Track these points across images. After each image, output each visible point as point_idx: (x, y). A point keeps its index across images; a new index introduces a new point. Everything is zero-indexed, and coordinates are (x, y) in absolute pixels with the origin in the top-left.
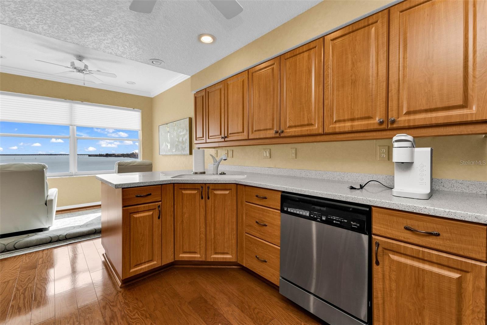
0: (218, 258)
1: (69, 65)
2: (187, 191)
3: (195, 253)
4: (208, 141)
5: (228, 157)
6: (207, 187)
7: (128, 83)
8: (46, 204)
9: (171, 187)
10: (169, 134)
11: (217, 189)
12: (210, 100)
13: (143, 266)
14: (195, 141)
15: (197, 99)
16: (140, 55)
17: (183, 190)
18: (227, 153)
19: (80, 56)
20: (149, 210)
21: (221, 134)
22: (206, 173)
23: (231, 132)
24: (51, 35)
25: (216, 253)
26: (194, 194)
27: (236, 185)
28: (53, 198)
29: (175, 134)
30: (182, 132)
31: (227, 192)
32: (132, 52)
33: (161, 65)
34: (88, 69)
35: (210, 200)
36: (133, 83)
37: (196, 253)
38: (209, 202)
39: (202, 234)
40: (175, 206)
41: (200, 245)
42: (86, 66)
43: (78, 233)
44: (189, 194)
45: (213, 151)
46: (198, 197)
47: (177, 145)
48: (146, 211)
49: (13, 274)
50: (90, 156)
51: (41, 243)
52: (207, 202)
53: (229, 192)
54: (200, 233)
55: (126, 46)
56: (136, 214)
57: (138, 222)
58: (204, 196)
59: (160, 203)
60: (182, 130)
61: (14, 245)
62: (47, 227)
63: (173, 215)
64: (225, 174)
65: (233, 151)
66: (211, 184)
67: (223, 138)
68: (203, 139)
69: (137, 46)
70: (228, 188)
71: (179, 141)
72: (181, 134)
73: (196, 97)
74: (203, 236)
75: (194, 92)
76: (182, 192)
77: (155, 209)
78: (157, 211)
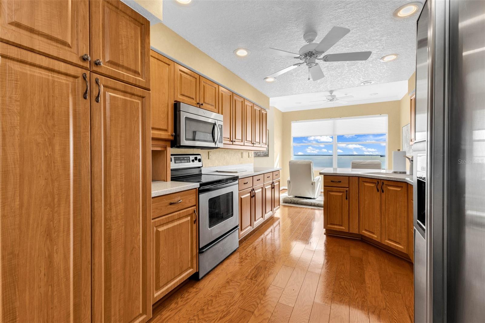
0: (391, 244)
2: (367, 183)
3: (373, 233)
6: (382, 182)
8: (312, 184)
9: (357, 179)
11: (390, 185)
13: (336, 227)
17: (365, 182)
20: (340, 192)
25: (389, 240)
26: (372, 187)
27: (406, 184)
28: (316, 182)
31: (399, 189)
34: (335, 97)
35: (385, 194)
38: (383, 195)
39: (378, 220)
40: (360, 194)
41: (377, 228)
44: (369, 186)
46: (375, 189)
48: (338, 192)
52: (381, 194)
54: (376, 218)
56: (331, 192)
57: (332, 197)
58: (379, 189)
59: (348, 189)
62: (313, 198)
63: (358, 199)
66: (385, 181)
70: (399, 186)
73: (411, 100)
74: (379, 222)
75: (410, 95)
76: (364, 185)
77: (344, 192)
78: (345, 194)
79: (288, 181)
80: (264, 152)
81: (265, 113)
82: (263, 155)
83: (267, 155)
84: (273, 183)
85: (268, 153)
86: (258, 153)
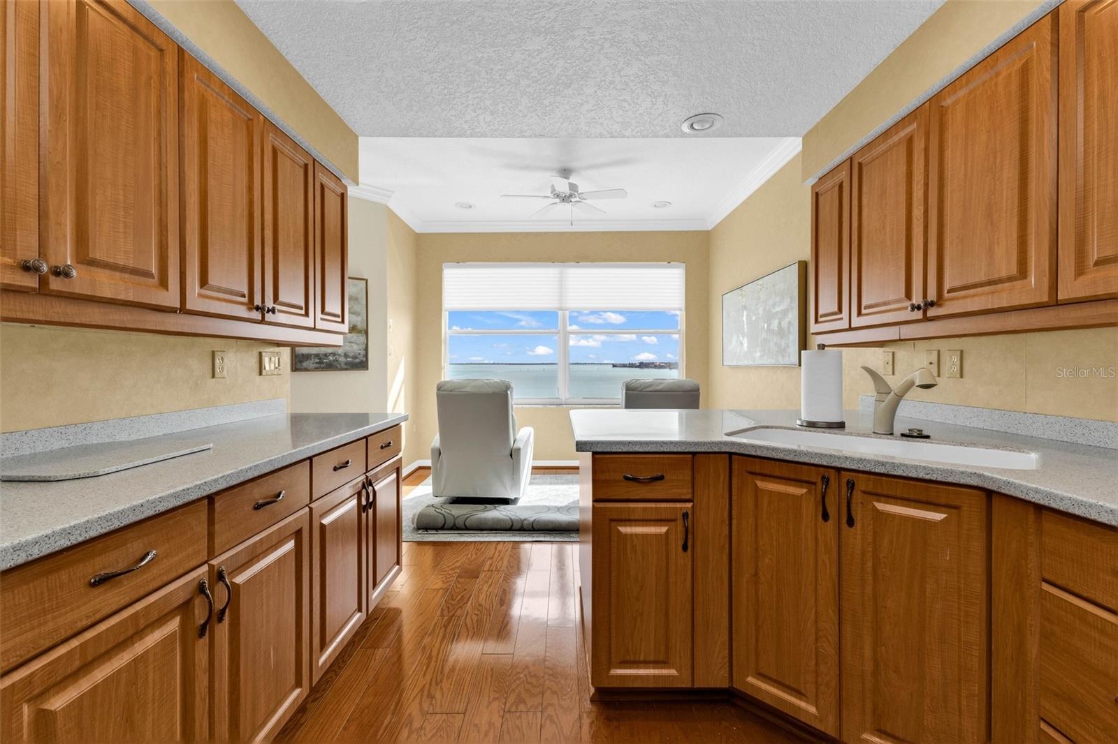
1: (549, 194)
2: (769, 482)
3: (800, 693)
4: (856, 322)
5: (939, 376)
6: (845, 481)
7: (655, 206)
8: (511, 455)
9: (722, 464)
10: (745, 313)
11: (888, 497)
12: (865, 189)
13: (642, 672)
14: (813, 327)
15: (821, 198)
16: (660, 115)
17: (759, 477)
18: (935, 360)
19: (565, 170)
20: (658, 521)
21: (908, 295)
22: (846, 425)
23: (957, 284)
24: (499, 132)
25: (883, 732)
26: (794, 496)
27: (983, 494)
28: (521, 447)
29: (761, 311)
30: (779, 305)
31: (938, 516)
32: (641, 114)
33: (714, 128)
34: (577, 192)
35: (859, 532)
36: (666, 204)
37: (803, 697)
38: (856, 537)
39: (824, 639)
40: (734, 522)
41: (817, 674)
42: (573, 187)
43: (552, 522)
44: (779, 493)
45: (877, 358)
46: (809, 510)
47: (765, 340)
48: (650, 520)
49: (448, 577)
50: (614, 366)
51: (498, 527)
52: (843, 533)
53: (945, 516)
54: (816, 633)
55: (625, 104)
56: (626, 526)
57: (629, 547)
58: (832, 511)
59: (689, 505)
60: (778, 299)
61: (465, 522)
62: (513, 498)
63: (728, 545)
64: (928, 437)
65: (965, 356)
66: (860, 475)
67: (919, 308)
68: (842, 319)
69: (649, 90)
70: (943, 501)
71: (772, 328)
72: (778, 309)
73: (817, 194)
74: (829, 649)
75: (812, 181)
76: (756, 485)
77: (674, 520)
78: (680, 528)
79: (433, 450)
80: (351, 355)
81: (339, 191)
82: (346, 364)
83: (362, 362)
84: (368, 483)
85: (366, 356)
86: (326, 355)
